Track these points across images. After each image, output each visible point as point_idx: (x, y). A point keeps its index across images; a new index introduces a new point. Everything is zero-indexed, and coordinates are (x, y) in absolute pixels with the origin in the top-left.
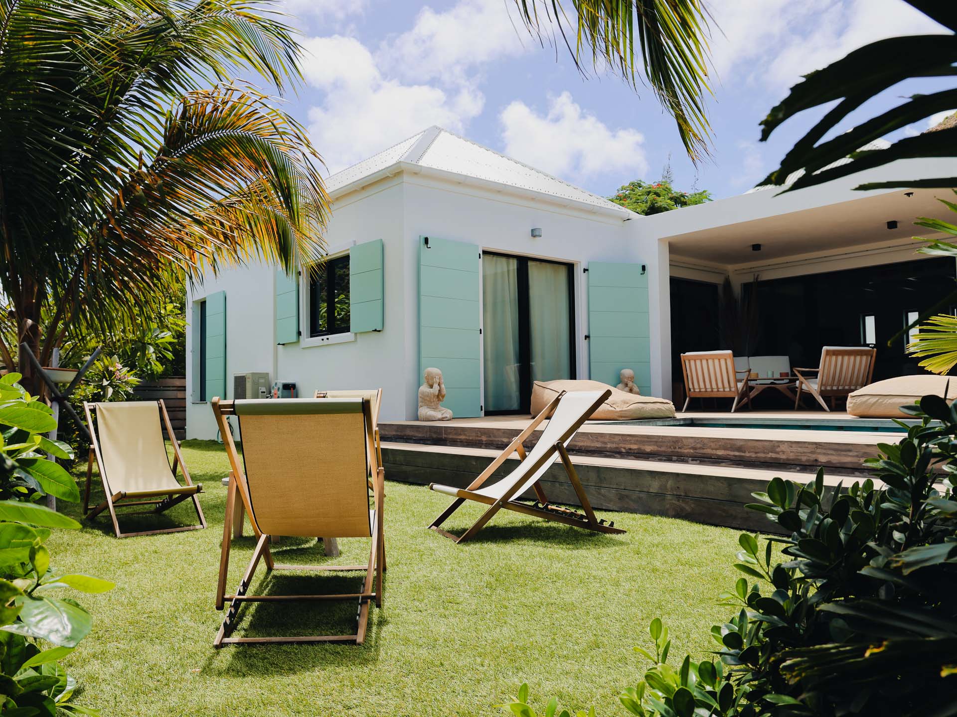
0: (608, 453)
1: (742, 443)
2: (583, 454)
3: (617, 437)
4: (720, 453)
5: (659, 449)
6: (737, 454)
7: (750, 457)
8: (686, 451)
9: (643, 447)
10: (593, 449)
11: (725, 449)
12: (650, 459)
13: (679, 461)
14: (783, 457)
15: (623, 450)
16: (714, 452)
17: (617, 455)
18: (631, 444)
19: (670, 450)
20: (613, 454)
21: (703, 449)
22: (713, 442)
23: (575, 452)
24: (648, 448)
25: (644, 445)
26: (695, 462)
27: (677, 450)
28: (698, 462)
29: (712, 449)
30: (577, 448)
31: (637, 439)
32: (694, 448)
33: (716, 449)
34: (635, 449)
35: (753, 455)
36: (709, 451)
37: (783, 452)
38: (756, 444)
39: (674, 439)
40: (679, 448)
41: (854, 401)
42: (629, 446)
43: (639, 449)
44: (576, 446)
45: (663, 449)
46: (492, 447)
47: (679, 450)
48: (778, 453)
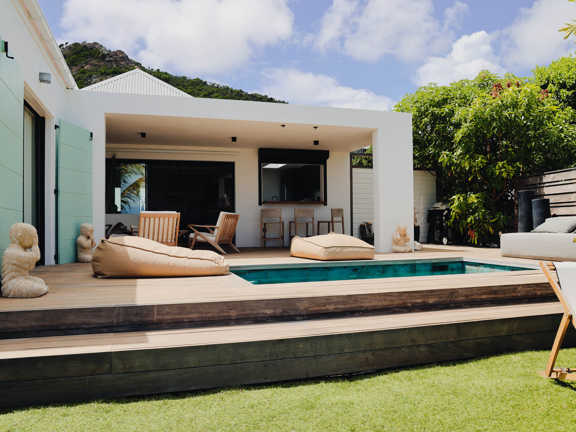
0: (396, 309)
1: (497, 288)
2: (370, 314)
3: (404, 295)
4: (484, 297)
5: (441, 300)
6: (493, 296)
7: (501, 297)
8: (460, 299)
9: (426, 300)
10: (381, 307)
11: (486, 294)
12: (433, 309)
13: (456, 307)
14: (519, 295)
15: (409, 305)
16: (480, 297)
17: (404, 310)
18: (416, 298)
19: (448, 299)
20: (401, 309)
21: (472, 296)
22: (479, 290)
23: (361, 313)
24: (431, 301)
25: (428, 298)
26: (467, 306)
27: (454, 299)
28: (469, 306)
29: (478, 295)
30: (363, 309)
31: (421, 294)
32: (466, 296)
33: (481, 295)
34: (420, 303)
35: (503, 296)
36: (475, 297)
37: (519, 291)
38: (505, 288)
39: (452, 291)
40: (455, 297)
41: (328, 251)
42: (414, 300)
43: (423, 302)
44: (362, 307)
45: (443, 299)
46: (247, 322)
47: (455, 299)
48: (516, 292)
